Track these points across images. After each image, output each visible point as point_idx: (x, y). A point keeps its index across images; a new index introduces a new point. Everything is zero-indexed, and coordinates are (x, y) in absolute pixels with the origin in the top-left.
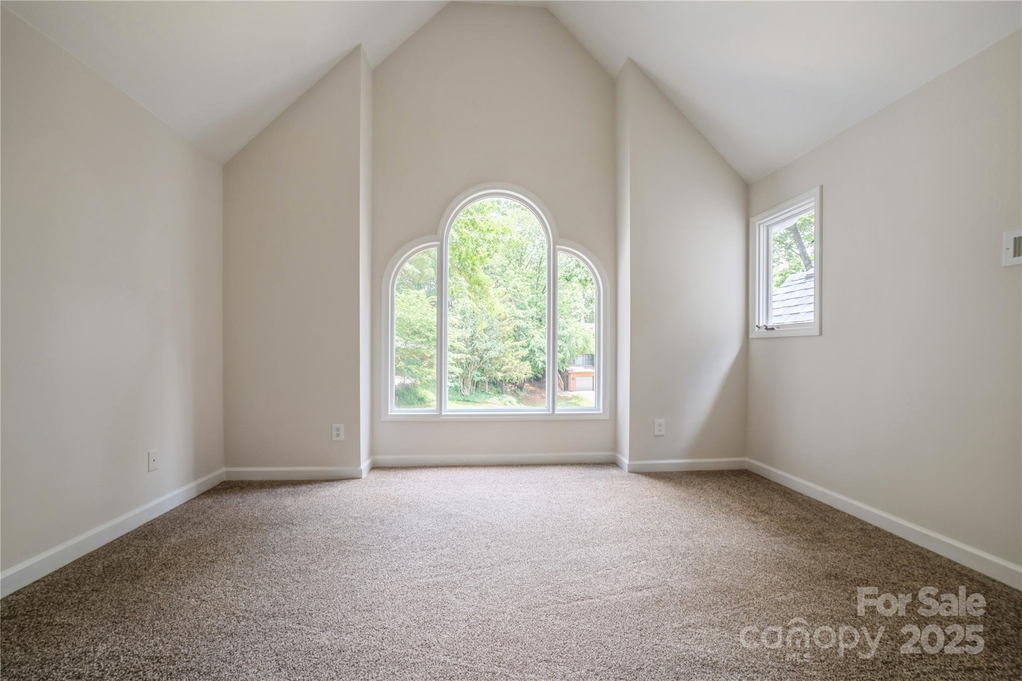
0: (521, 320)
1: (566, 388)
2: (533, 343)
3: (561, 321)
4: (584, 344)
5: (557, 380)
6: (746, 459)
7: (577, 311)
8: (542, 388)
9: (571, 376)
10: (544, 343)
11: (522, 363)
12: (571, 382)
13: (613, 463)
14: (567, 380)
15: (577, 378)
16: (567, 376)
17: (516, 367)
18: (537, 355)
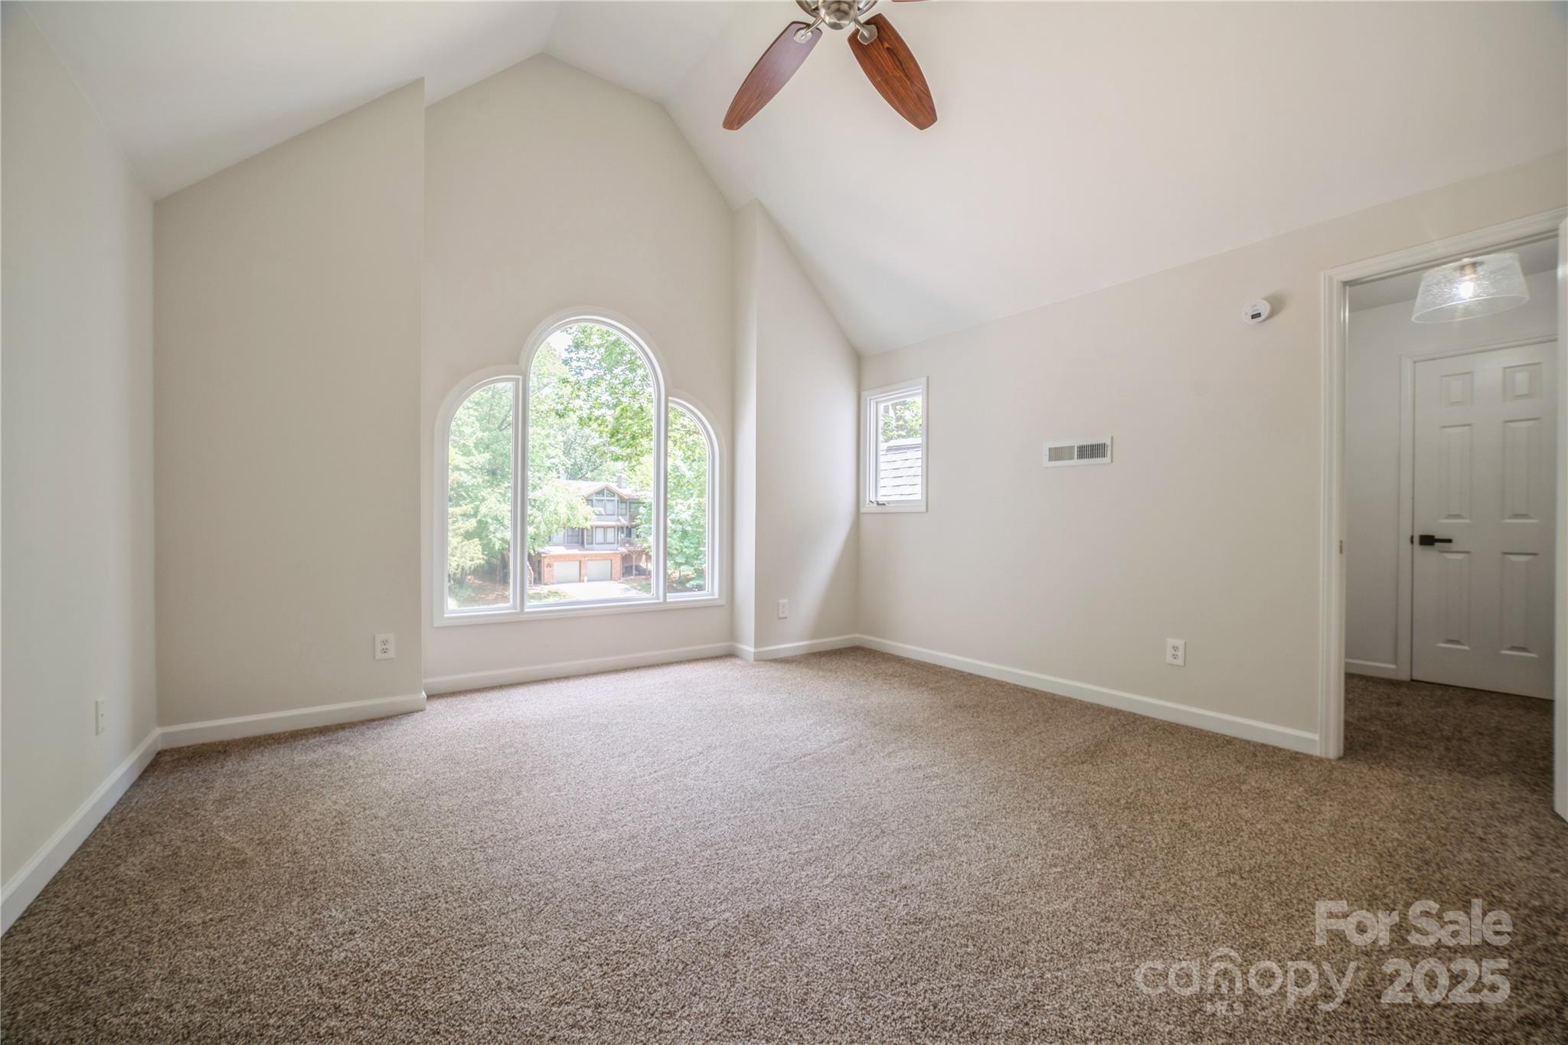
0: (462, 473)
1: (538, 579)
2: (483, 510)
3: (532, 477)
4: (569, 512)
5: (526, 570)
6: (857, 635)
7: (552, 460)
8: (505, 580)
9: (546, 562)
10: (505, 510)
11: (466, 542)
12: (546, 571)
13: (730, 655)
14: (539, 567)
15: (555, 564)
16: (540, 562)
17: (456, 548)
18: (492, 528)
